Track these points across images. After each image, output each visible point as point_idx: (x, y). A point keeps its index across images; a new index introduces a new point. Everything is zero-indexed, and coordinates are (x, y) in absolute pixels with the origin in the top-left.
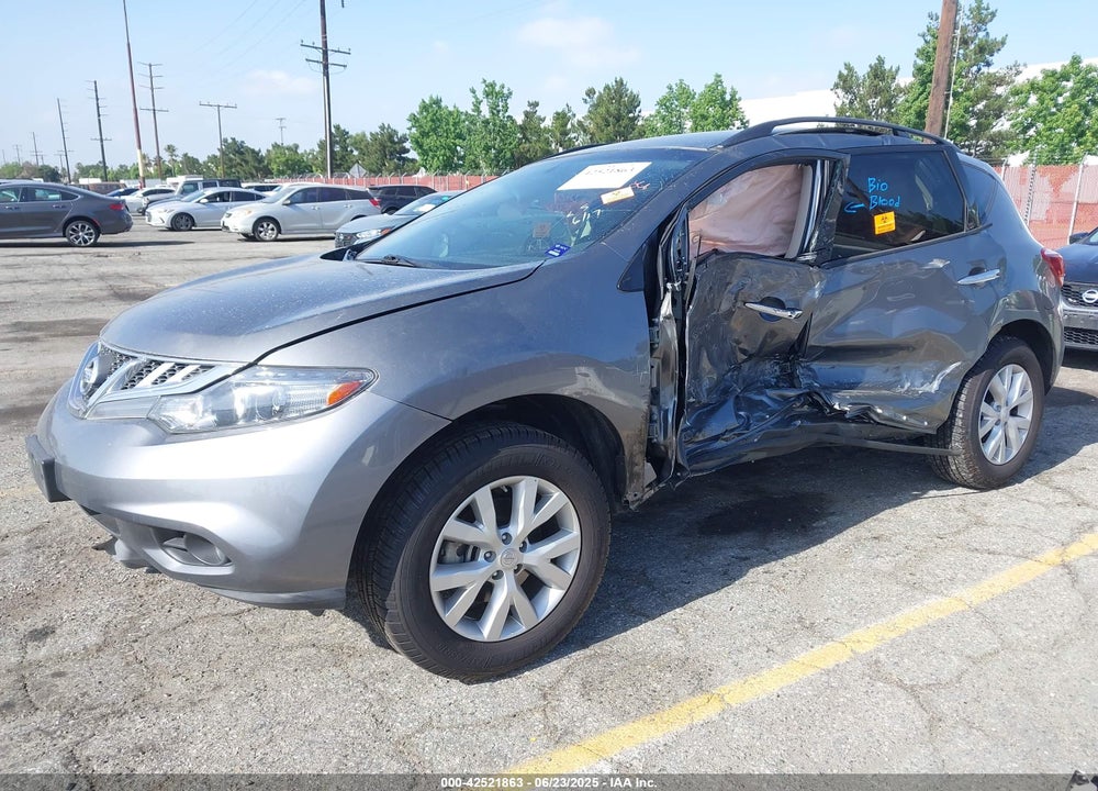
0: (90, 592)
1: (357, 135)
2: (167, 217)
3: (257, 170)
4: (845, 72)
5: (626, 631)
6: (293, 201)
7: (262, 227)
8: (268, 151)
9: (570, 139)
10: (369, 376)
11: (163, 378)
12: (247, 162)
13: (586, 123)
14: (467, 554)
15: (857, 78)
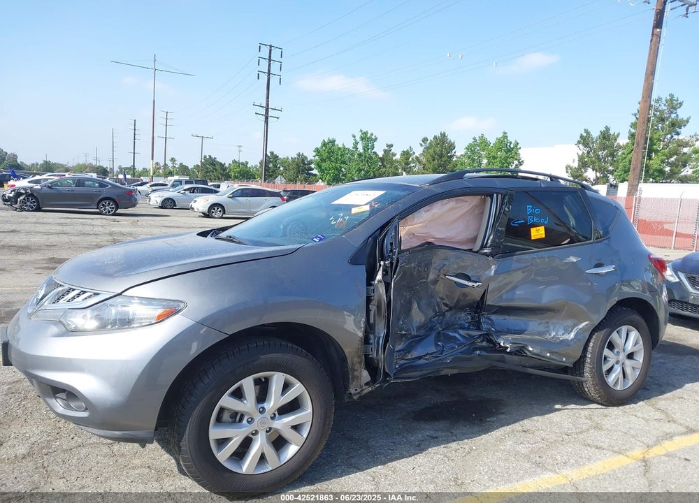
0: (32, 423)
1: (284, 158)
2: (160, 200)
3: (222, 175)
4: (585, 135)
5: (342, 477)
6: (234, 195)
7: (214, 209)
8: (230, 164)
9: (410, 167)
10: (182, 305)
11: (73, 298)
12: (216, 170)
13: (421, 158)
14: (237, 418)
15: (592, 139)
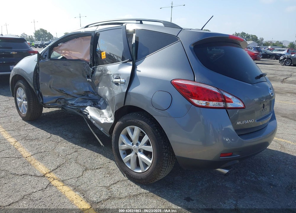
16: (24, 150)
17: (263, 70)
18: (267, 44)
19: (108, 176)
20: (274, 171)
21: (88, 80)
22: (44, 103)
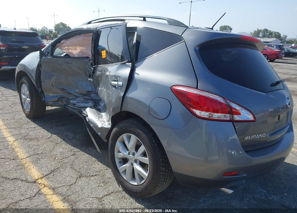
16: (21, 151)
17: (285, 69)
18: (290, 42)
19: (103, 185)
20: (289, 189)
21: (89, 79)
22: (46, 101)
